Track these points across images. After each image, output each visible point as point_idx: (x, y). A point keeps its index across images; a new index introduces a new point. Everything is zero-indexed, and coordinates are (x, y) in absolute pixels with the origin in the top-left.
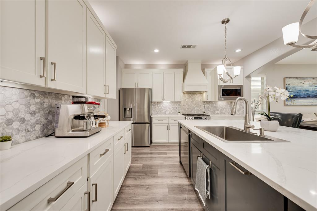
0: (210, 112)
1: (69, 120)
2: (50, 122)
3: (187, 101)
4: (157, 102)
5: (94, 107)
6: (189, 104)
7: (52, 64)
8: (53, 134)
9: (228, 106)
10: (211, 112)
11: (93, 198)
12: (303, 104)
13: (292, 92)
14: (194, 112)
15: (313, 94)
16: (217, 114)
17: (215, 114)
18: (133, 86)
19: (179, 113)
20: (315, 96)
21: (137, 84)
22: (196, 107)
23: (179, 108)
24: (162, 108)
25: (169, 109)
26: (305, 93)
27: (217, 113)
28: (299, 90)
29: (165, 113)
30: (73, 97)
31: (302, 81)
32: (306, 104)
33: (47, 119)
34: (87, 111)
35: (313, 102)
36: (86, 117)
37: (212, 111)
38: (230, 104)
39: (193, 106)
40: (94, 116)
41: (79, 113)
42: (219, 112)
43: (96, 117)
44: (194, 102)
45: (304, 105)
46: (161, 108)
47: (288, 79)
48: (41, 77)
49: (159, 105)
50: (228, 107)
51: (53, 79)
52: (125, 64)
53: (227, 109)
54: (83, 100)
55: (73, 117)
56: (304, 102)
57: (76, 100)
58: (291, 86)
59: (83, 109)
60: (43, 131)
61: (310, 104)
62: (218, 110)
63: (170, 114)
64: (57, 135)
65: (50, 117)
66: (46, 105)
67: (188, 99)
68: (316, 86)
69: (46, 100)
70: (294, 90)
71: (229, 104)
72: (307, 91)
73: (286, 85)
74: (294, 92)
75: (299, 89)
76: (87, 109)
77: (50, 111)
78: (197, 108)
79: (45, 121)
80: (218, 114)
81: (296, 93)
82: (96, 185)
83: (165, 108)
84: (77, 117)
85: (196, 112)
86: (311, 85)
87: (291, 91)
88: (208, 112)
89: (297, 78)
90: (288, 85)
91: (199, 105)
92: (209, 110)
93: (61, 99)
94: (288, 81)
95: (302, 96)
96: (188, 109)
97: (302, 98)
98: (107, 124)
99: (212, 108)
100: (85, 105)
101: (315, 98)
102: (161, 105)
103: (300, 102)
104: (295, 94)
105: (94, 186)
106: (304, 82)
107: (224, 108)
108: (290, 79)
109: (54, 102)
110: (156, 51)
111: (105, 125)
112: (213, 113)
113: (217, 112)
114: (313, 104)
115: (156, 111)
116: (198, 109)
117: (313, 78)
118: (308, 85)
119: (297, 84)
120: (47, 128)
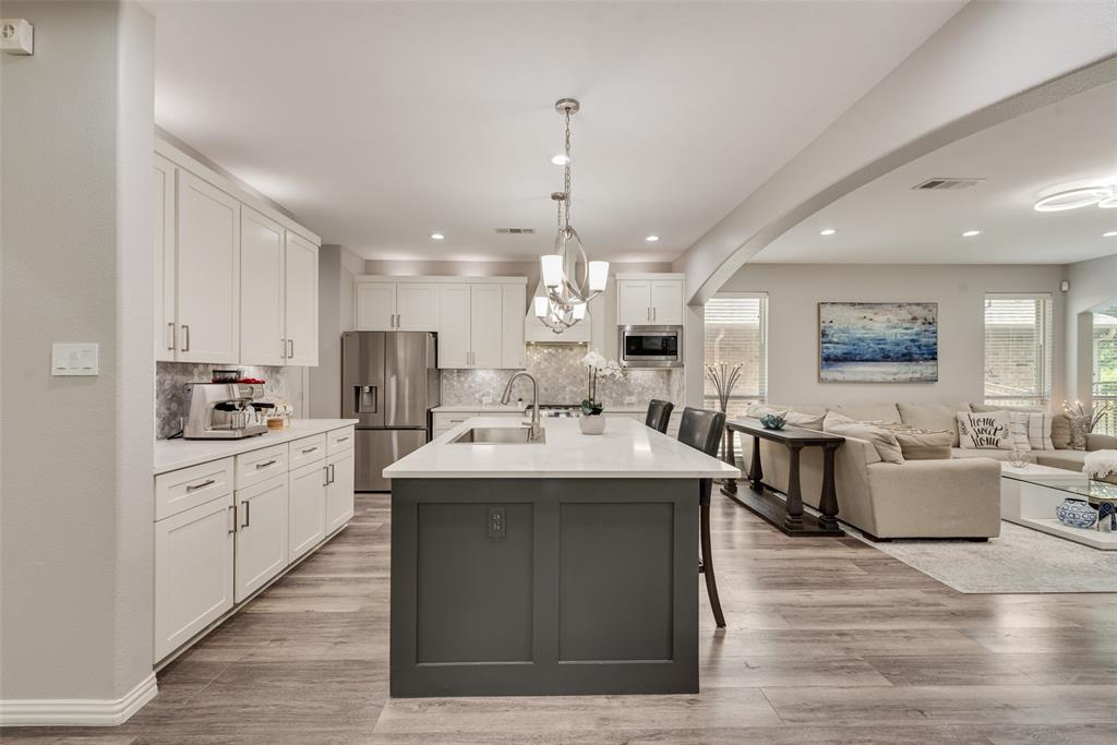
0: (607, 400)
1: (207, 410)
2: (174, 415)
3: (542, 366)
4: (459, 371)
5: (252, 388)
6: (549, 375)
7: (183, 327)
8: (179, 435)
9: (661, 381)
10: (611, 397)
11: (242, 520)
12: (868, 378)
13: (837, 343)
14: (564, 399)
15: (897, 349)
16: (628, 404)
17: (622, 404)
18: (384, 326)
19: (520, 400)
20: (904, 355)
21: (396, 319)
22: (570, 384)
23: (521, 387)
24: (473, 385)
25: (492, 391)
26: (877, 347)
27: (626, 402)
28: (859, 339)
29: (481, 402)
30: (214, 372)
31: (869, 313)
32: (878, 378)
33: (169, 409)
34: (237, 396)
35: (896, 374)
36: (237, 407)
37: (614, 395)
38: (665, 375)
39: (560, 381)
40: (254, 405)
41: (224, 398)
42: (633, 399)
43: (258, 407)
44: (564, 370)
45: (872, 382)
46: (470, 387)
47: (828, 307)
48: (170, 349)
49: (462, 379)
50: (661, 385)
51: (185, 348)
52: (367, 261)
53: (658, 391)
54: (233, 376)
55: (213, 406)
56: (873, 373)
57: (218, 376)
58: (836, 326)
59: (229, 391)
60: (163, 429)
61: (890, 378)
62: (630, 394)
63: (494, 403)
64: (187, 435)
65: (174, 406)
66: (167, 386)
67: (545, 360)
68: (906, 329)
69: (168, 377)
70: (844, 337)
71: (663, 377)
72: (880, 341)
73: (822, 325)
74: (844, 344)
75: (858, 336)
76: (237, 392)
77: (174, 396)
78: (571, 387)
79: (167, 412)
80: (632, 404)
81: (850, 348)
82: (248, 503)
83: (480, 385)
84: (221, 406)
85: (567, 397)
86: (892, 324)
87: (835, 340)
88: (603, 397)
89: (853, 304)
90: (827, 324)
91: (578, 379)
92: (607, 392)
93: (191, 373)
94: (827, 313)
95: (867, 357)
96: (546, 390)
97: (867, 360)
98: (285, 423)
99: (615, 387)
100: (235, 386)
101: (905, 361)
102: (470, 379)
103: (862, 372)
104: (844, 349)
105: (245, 505)
106: (872, 316)
107: (648, 389)
108: (835, 308)
109: (181, 379)
110: (438, 237)
111: (281, 425)
112: (618, 402)
113: (628, 399)
114: (896, 377)
115: (455, 395)
116: (575, 389)
117: (900, 306)
118: (885, 325)
119: (853, 321)
120: (169, 424)
